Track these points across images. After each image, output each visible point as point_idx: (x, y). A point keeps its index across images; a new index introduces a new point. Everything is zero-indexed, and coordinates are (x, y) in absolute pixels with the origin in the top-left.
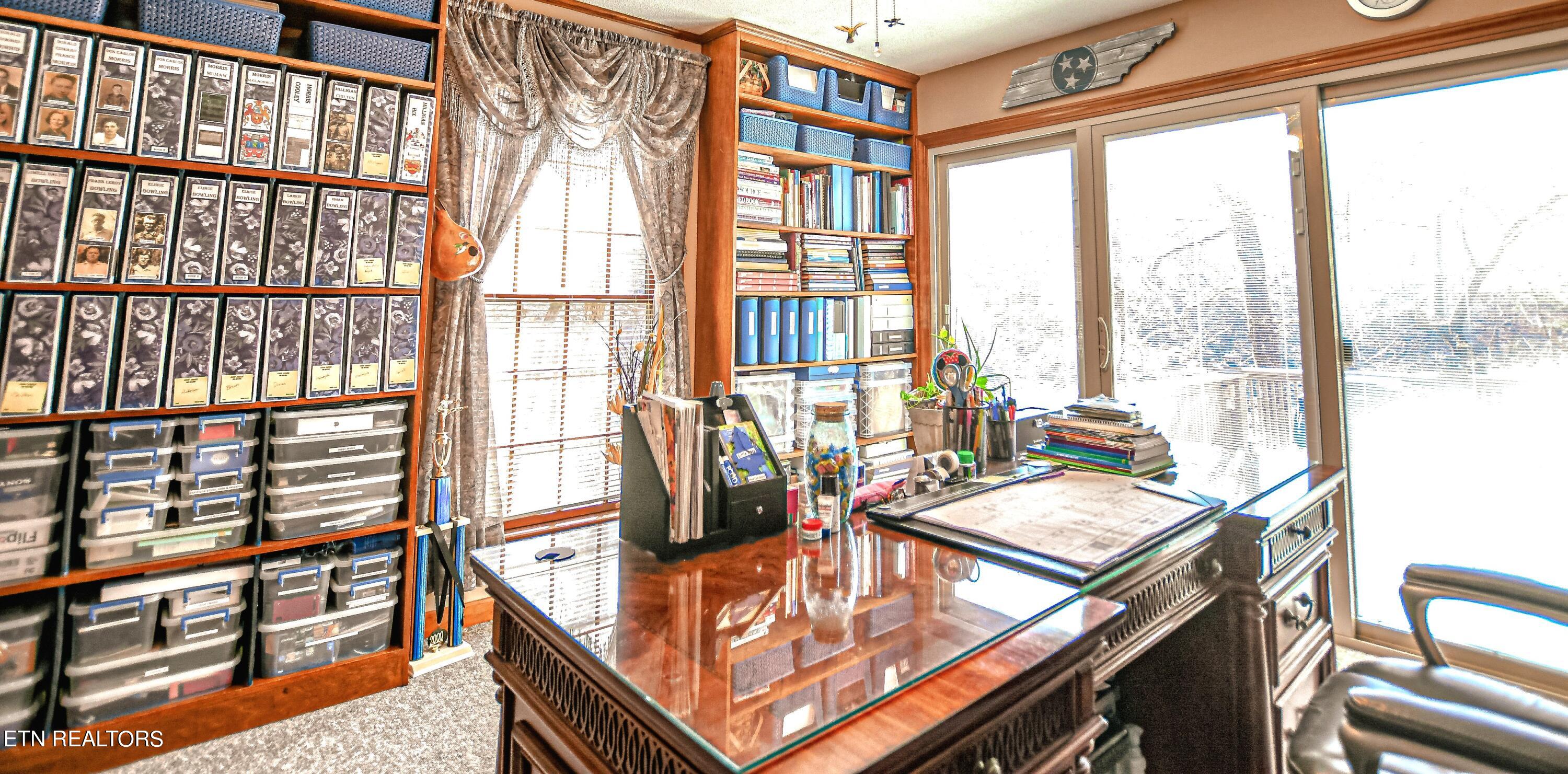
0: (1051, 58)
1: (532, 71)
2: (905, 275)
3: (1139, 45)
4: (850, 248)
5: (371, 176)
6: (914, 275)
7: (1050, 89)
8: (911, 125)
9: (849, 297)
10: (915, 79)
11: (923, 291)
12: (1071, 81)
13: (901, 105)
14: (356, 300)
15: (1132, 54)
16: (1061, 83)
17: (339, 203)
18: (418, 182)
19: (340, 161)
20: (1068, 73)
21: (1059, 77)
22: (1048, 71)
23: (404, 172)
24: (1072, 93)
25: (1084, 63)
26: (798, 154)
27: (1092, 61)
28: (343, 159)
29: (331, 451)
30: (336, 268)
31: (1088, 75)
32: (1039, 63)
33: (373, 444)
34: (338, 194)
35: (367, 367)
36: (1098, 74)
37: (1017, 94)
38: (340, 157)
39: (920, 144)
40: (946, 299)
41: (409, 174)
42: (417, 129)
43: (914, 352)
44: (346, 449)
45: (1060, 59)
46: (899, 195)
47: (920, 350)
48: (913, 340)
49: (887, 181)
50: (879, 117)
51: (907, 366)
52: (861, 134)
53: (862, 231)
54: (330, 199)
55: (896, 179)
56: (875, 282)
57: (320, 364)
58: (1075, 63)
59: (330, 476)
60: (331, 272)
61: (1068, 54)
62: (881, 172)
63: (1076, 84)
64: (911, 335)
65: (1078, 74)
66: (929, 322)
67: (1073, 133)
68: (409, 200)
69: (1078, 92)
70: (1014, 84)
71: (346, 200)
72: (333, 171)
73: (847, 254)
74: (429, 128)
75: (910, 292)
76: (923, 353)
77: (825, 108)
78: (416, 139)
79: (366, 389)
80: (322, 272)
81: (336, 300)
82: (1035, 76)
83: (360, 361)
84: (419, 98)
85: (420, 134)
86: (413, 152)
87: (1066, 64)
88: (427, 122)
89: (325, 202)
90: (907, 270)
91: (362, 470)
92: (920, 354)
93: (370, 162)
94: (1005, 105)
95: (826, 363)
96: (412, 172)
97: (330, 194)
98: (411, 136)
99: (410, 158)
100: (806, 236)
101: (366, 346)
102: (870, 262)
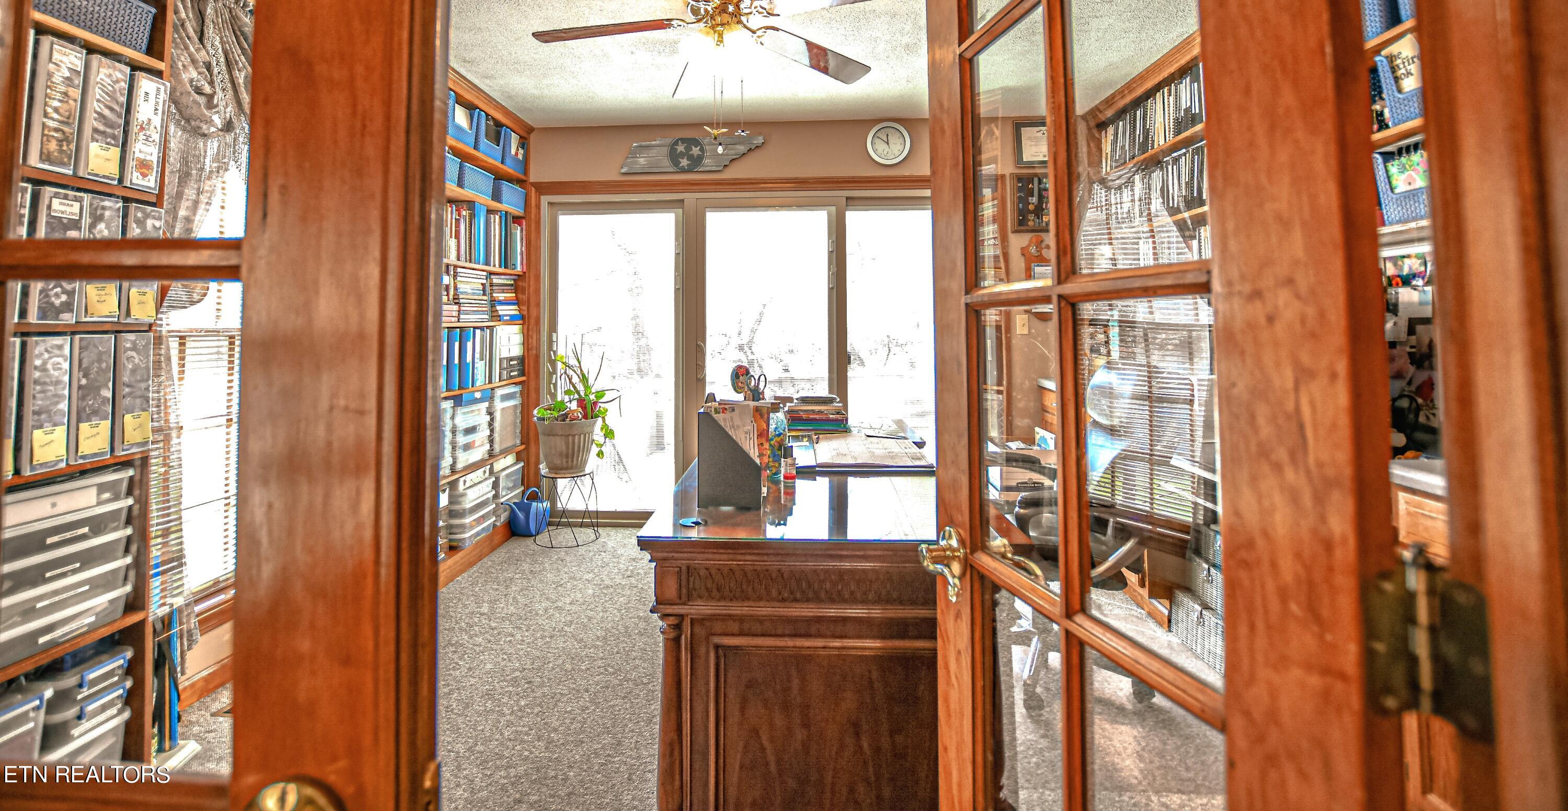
0: (669, 141)
1: (222, 60)
2: (515, 307)
3: (738, 147)
4: (484, 281)
5: (97, 175)
6: (525, 308)
7: (666, 164)
8: (526, 172)
9: (488, 327)
10: (531, 130)
11: (532, 321)
12: (684, 162)
13: (521, 151)
14: (81, 339)
15: (733, 152)
16: (676, 163)
17: (68, 209)
18: (150, 188)
19: (61, 151)
20: (682, 155)
21: (674, 157)
22: (665, 150)
23: (135, 174)
24: (683, 171)
25: (695, 151)
26: (459, 190)
27: (702, 150)
28: (65, 148)
29: (49, 541)
30: (64, 298)
31: (697, 161)
32: (657, 142)
33: (97, 525)
34: (66, 197)
35: (97, 426)
36: (706, 161)
37: (636, 163)
38: (61, 146)
39: (533, 189)
40: (553, 328)
41: (140, 177)
42: (150, 120)
43: (523, 375)
44: (68, 535)
45: (676, 143)
46: (518, 233)
47: (529, 373)
48: (523, 365)
49: (510, 219)
50: (508, 161)
51: (516, 389)
52: (499, 177)
53: (494, 266)
54: (56, 203)
55: (517, 220)
56: (501, 313)
57: (41, 427)
58: (688, 149)
59: (48, 575)
60: (57, 302)
61: (683, 140)
62: (506, 212)
63: (688, 165)
64: (522, 360)
65: (690, 157)
66: (538, 348)
67: (682, 201)
68: (144, 211)
69: (689, 171)
70: (633, 153)
71: (77, 205)
72: (51, 163)
73: (481, 287)
74: (163, 120)
75: (521, 322)
76: (532, 375)
77: (476, 147)
78: (148, 133)
79: (95, 455)
80: (47, 303)
81: (57, 341)
82: (653, 152)
83: (88, 419)
84: (152, 80)
85: (152, 127)
86: (145, 148)
87: (681, 148)
88: (160, 112)
89: (49, 207)
90: (517, 302)
91: (88, 559)
92: (528, 378)
93: (97, 156)
94: (624, 170)
95: (474, 389)
96: (144, 175)
97: (56, 195)
98: (142, 129)
99: (142, 156)
100: (459, 270)
101: (95, 399)
102: (495, 295)
